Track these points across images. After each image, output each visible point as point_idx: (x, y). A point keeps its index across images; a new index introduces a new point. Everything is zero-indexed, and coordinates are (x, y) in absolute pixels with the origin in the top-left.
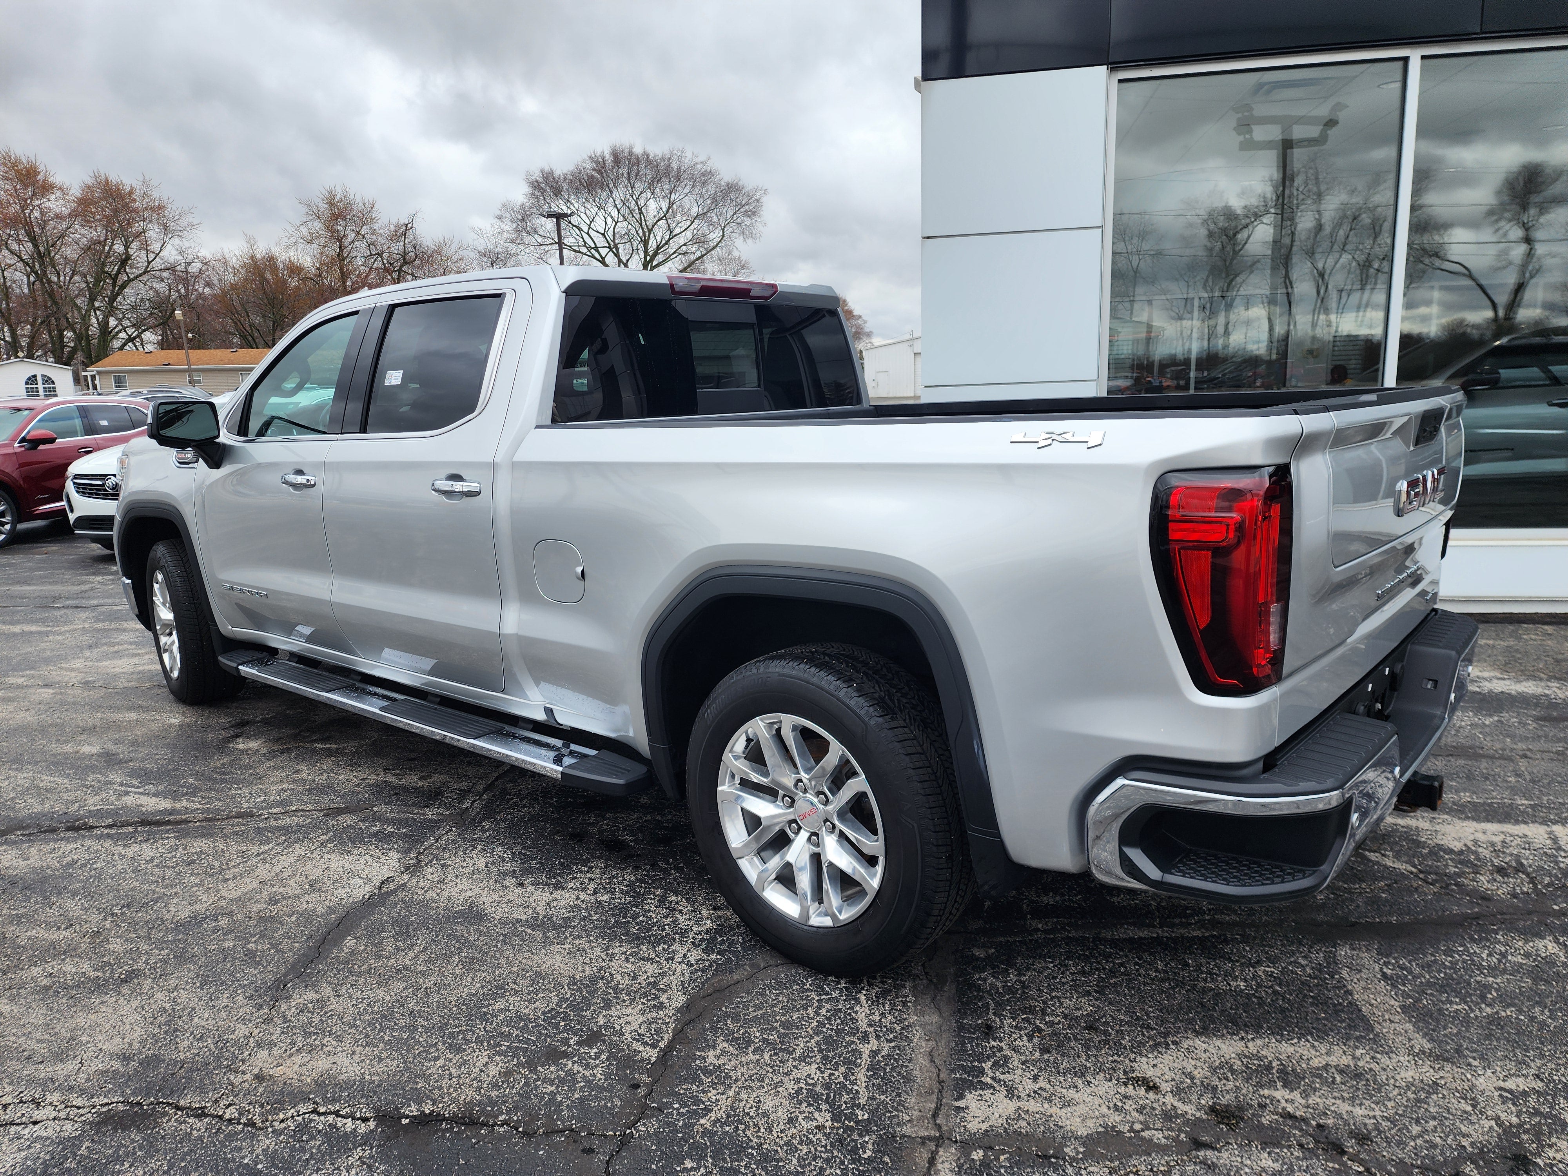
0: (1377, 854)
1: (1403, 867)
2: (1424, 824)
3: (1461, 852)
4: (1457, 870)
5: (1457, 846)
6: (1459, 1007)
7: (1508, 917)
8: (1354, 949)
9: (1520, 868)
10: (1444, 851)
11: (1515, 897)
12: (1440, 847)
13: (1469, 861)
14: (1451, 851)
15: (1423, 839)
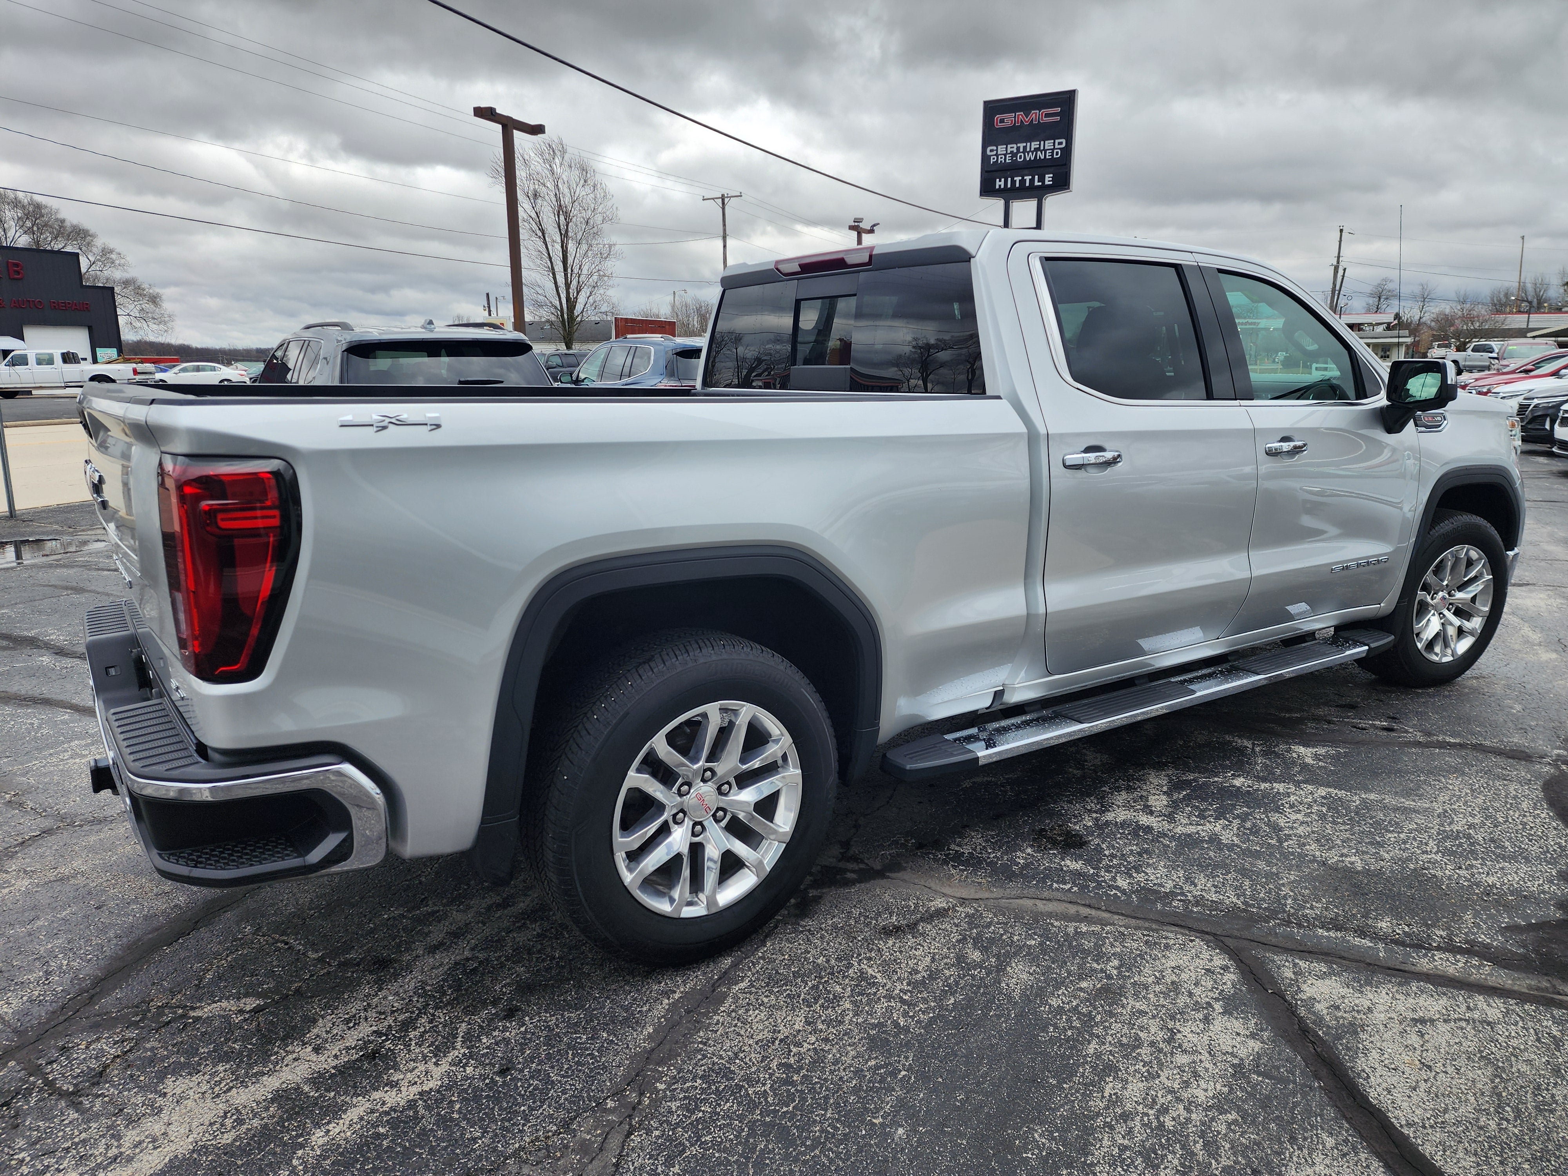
0: (248, 1008)
1: (206, 1010)
2: (242, 1097)
3: (161, 1076)
4: (148, 1046)
5: (173, 1085)
6: (64, 913)
7: (62, 1018)
8: (175, 906)
9: (73, 1098)
10: (183, 1066)
11: (63, 1048)
12: (195, 1071)
13: (142, 1069)
14: (176, 1070)
15: (220, 1068)
